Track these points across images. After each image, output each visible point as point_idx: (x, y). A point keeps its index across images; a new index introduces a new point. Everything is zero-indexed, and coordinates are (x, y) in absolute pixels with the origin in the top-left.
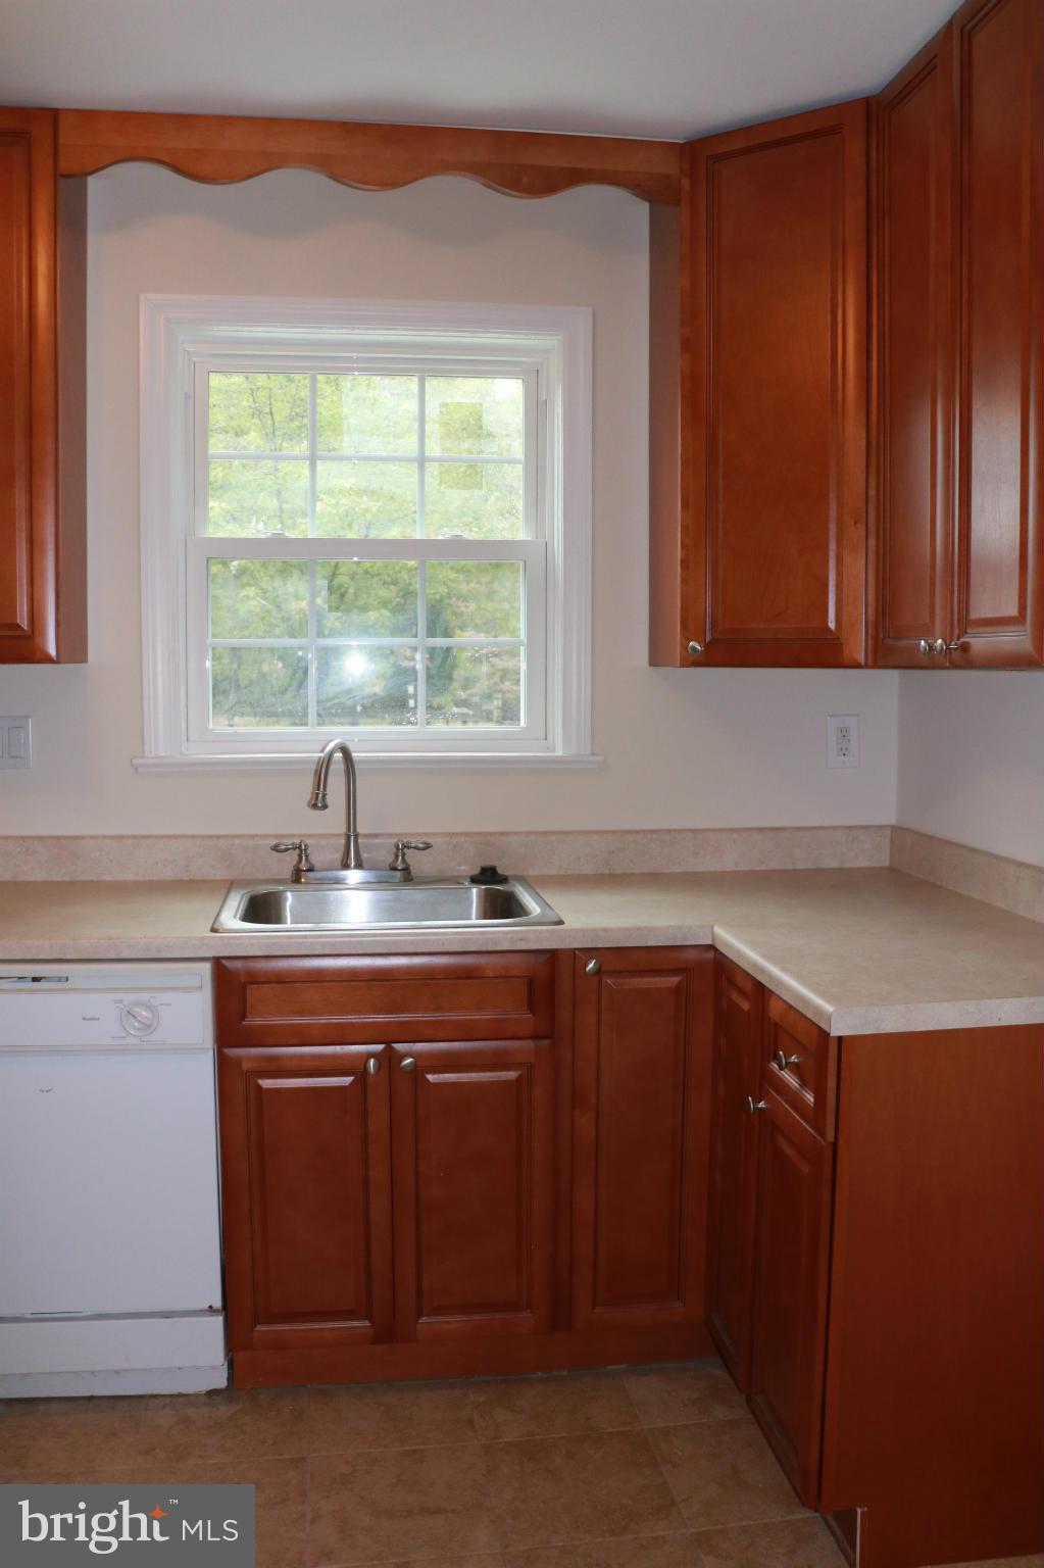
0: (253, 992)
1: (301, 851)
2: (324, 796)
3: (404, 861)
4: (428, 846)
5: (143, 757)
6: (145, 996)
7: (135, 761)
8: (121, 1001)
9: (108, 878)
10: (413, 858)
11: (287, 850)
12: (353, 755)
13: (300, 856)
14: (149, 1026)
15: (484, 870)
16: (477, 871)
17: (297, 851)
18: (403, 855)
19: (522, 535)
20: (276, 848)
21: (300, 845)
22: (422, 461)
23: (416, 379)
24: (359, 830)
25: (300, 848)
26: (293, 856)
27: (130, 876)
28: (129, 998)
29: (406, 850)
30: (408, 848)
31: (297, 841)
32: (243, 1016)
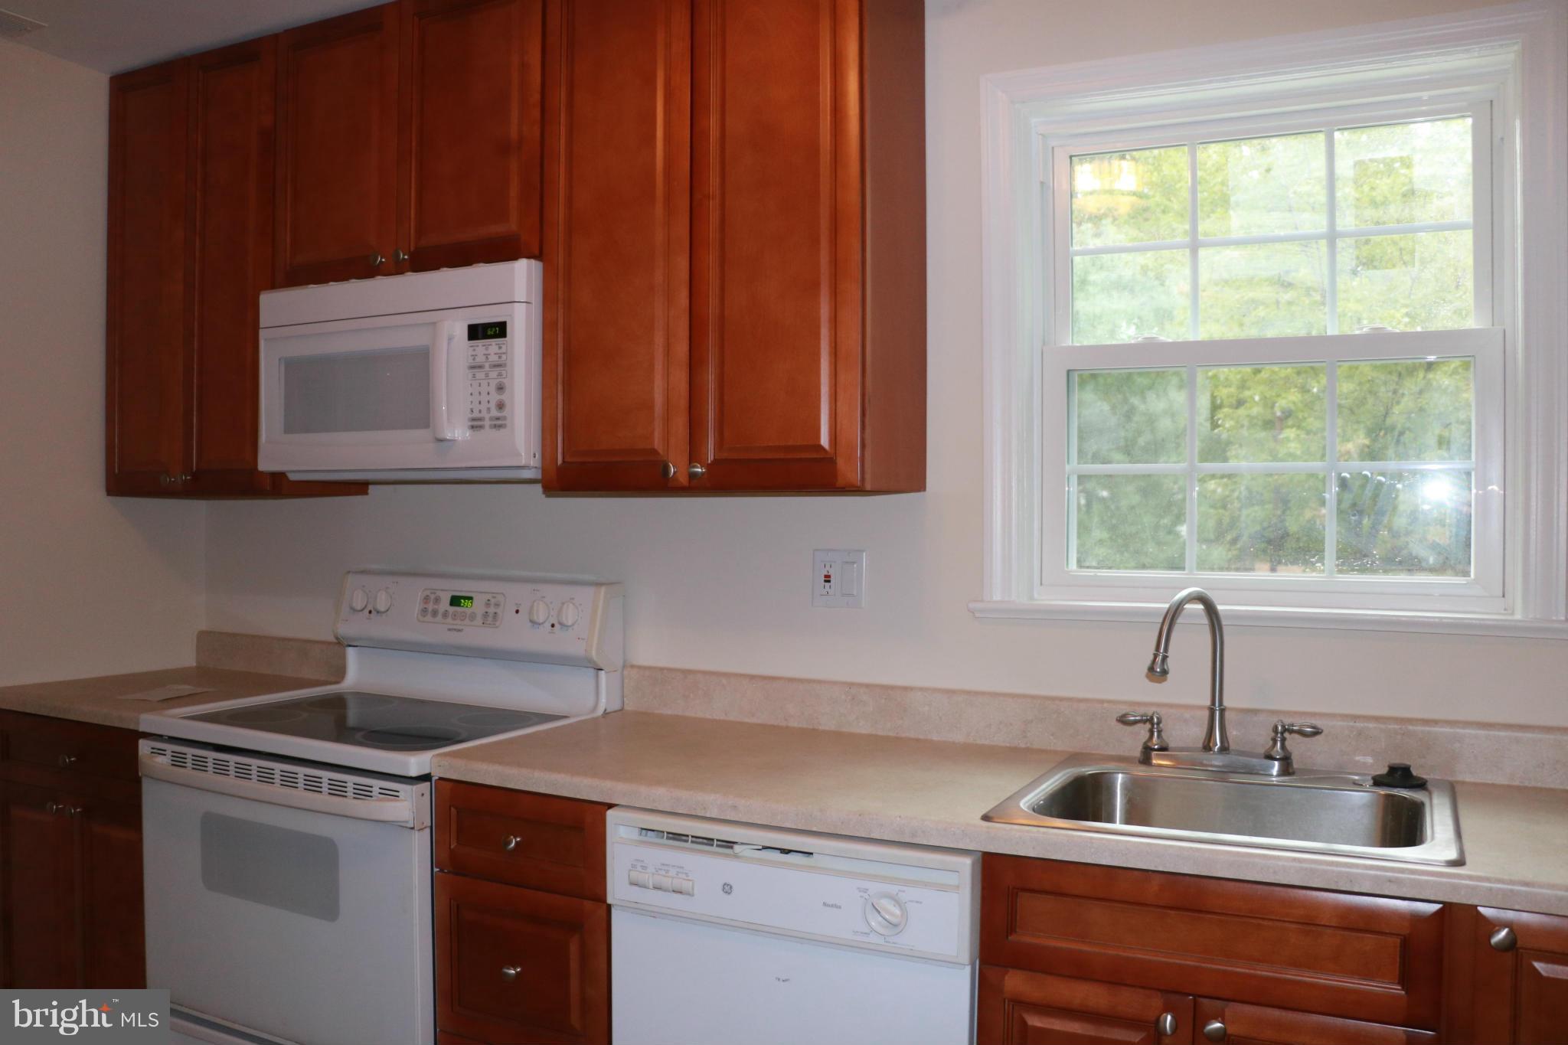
0: (1025, 901)
1: (1153, 724)
2: (1165, 658)
3: (1283, 747)
4: (1317, 732)
5: (982, 601)
6: (893, 889)
7: (972, 605)
8: (866, 891)
9: (935, 737)
10: (1294, 743)
11: (1135, 722)
12: (1220, 608)
13: (1151, 732)
14: (895, 926)
15: (1393, 769)
16: (1384, 770)
17: (1148, 726)
18: (1283, 740)
19: (1471, 323)
20: (1123, 720)
21: (1152, 718)
22: (1332, 237)
23: (1321, 137)
24: (1226, 703)
25: (1151, 720)
26: (1142, 731)
27: (959, 737)
28: (874, 887)
29: (1286, 735)
30: (1291, 732)
31: (1149, 711)
32: (1011, 929)
